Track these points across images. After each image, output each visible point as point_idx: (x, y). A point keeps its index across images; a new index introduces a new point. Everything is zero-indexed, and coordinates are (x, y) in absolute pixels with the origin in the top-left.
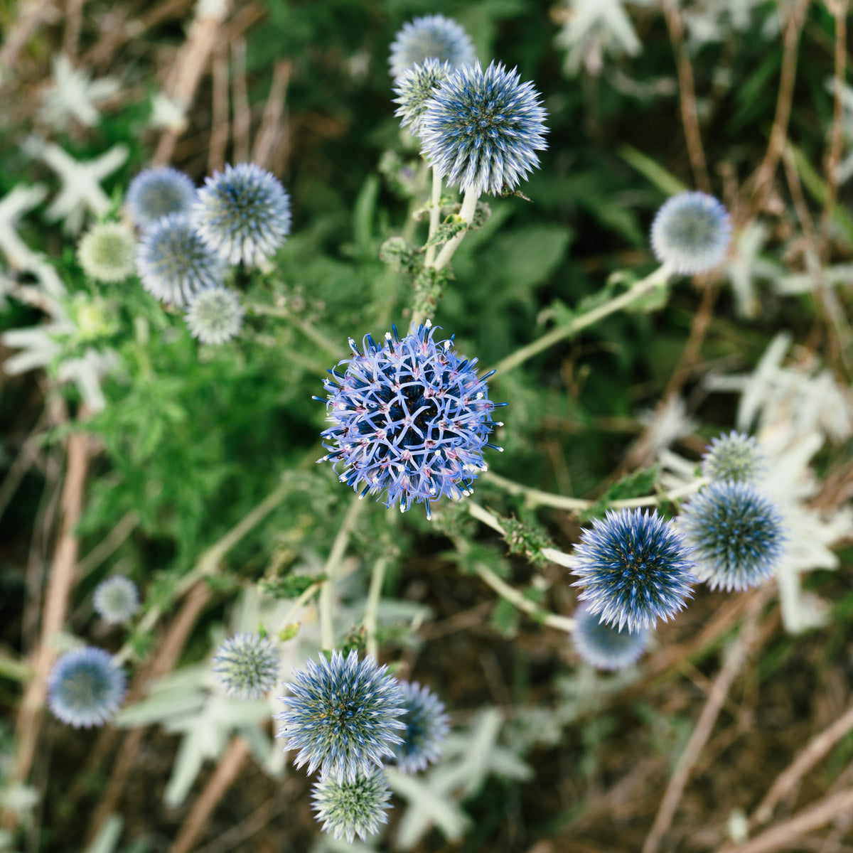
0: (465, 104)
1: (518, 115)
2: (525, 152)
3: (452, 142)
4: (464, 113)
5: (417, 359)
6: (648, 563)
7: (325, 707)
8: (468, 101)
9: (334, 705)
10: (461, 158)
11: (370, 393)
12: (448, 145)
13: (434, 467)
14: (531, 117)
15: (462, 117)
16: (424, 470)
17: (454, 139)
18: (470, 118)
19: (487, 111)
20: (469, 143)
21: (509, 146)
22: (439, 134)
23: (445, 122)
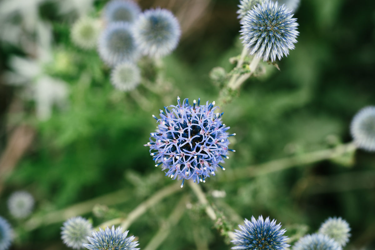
0: (264, 18)
1: (285, 30)
2: (282, 47)
3: (254, 31)
4: (262, 21)
5: (203, 115)
6: (266, 242)
7: (106, 245)
8: (266, 17)
9: (110, 247)
10: (254, 39)
11: (177, 122)
12: (252, 32)
13: (192, 164)
14: (290, 33)
15: (261, 22)
16: (187, 164)
17: (255, 30)
18: (264, 24)
19: (272, 24)
20: (259, 34)
21: (276, 42)
22: (249, 26)
23: (253, 22)
